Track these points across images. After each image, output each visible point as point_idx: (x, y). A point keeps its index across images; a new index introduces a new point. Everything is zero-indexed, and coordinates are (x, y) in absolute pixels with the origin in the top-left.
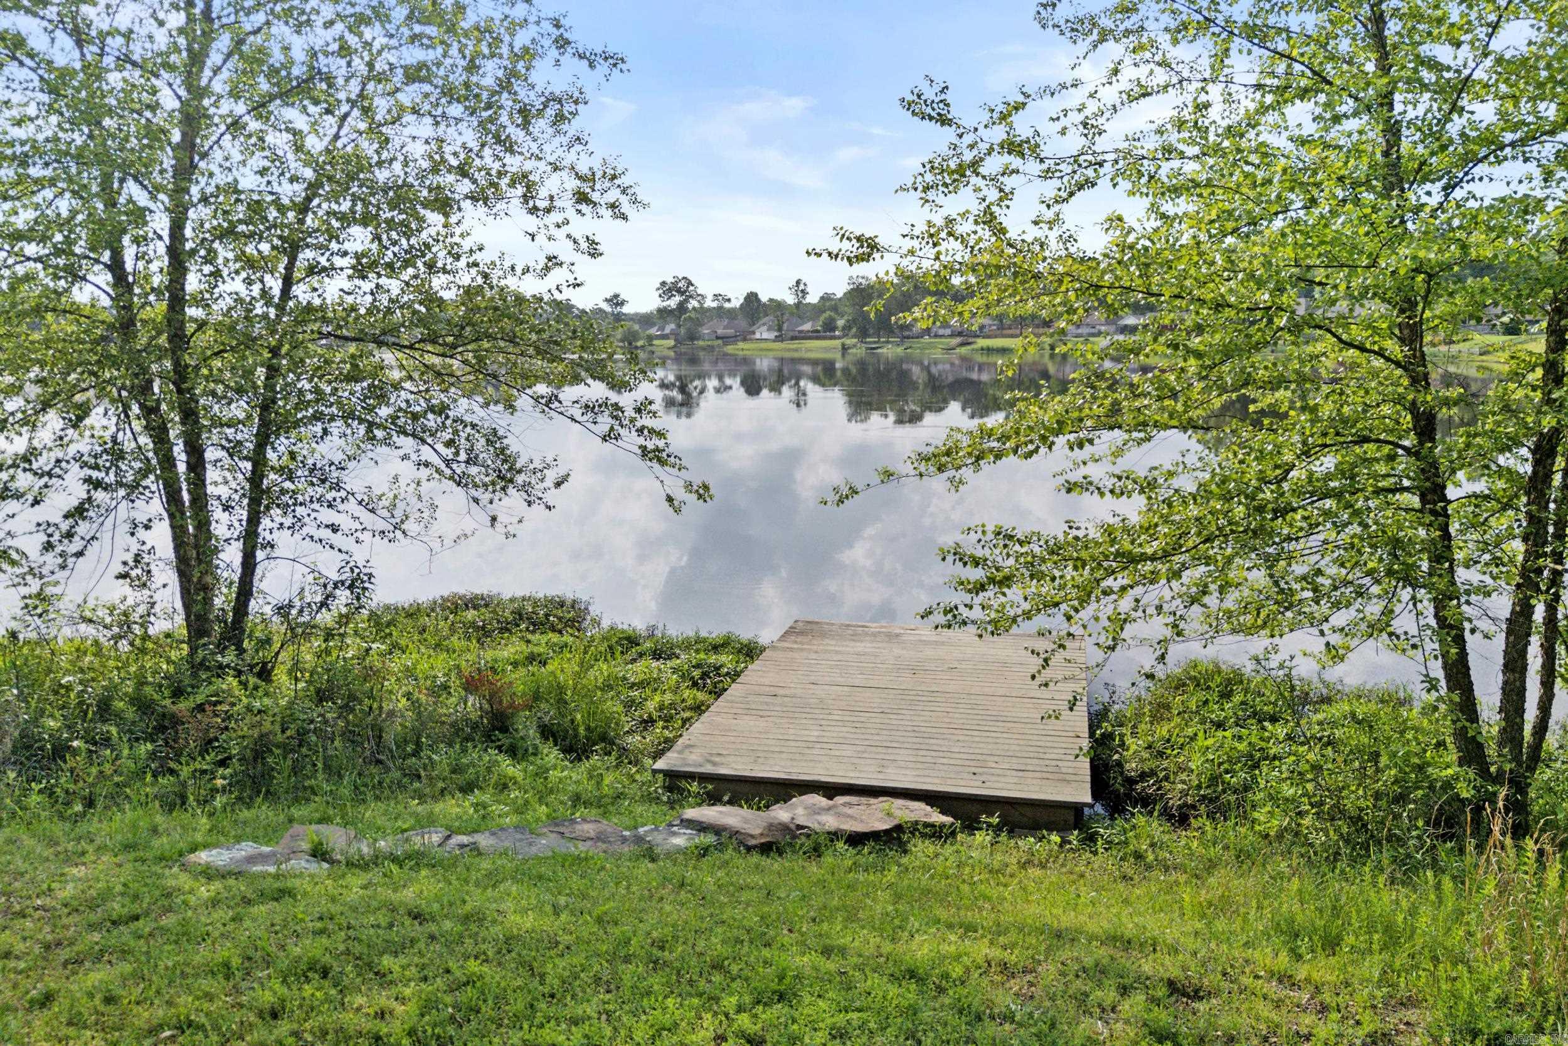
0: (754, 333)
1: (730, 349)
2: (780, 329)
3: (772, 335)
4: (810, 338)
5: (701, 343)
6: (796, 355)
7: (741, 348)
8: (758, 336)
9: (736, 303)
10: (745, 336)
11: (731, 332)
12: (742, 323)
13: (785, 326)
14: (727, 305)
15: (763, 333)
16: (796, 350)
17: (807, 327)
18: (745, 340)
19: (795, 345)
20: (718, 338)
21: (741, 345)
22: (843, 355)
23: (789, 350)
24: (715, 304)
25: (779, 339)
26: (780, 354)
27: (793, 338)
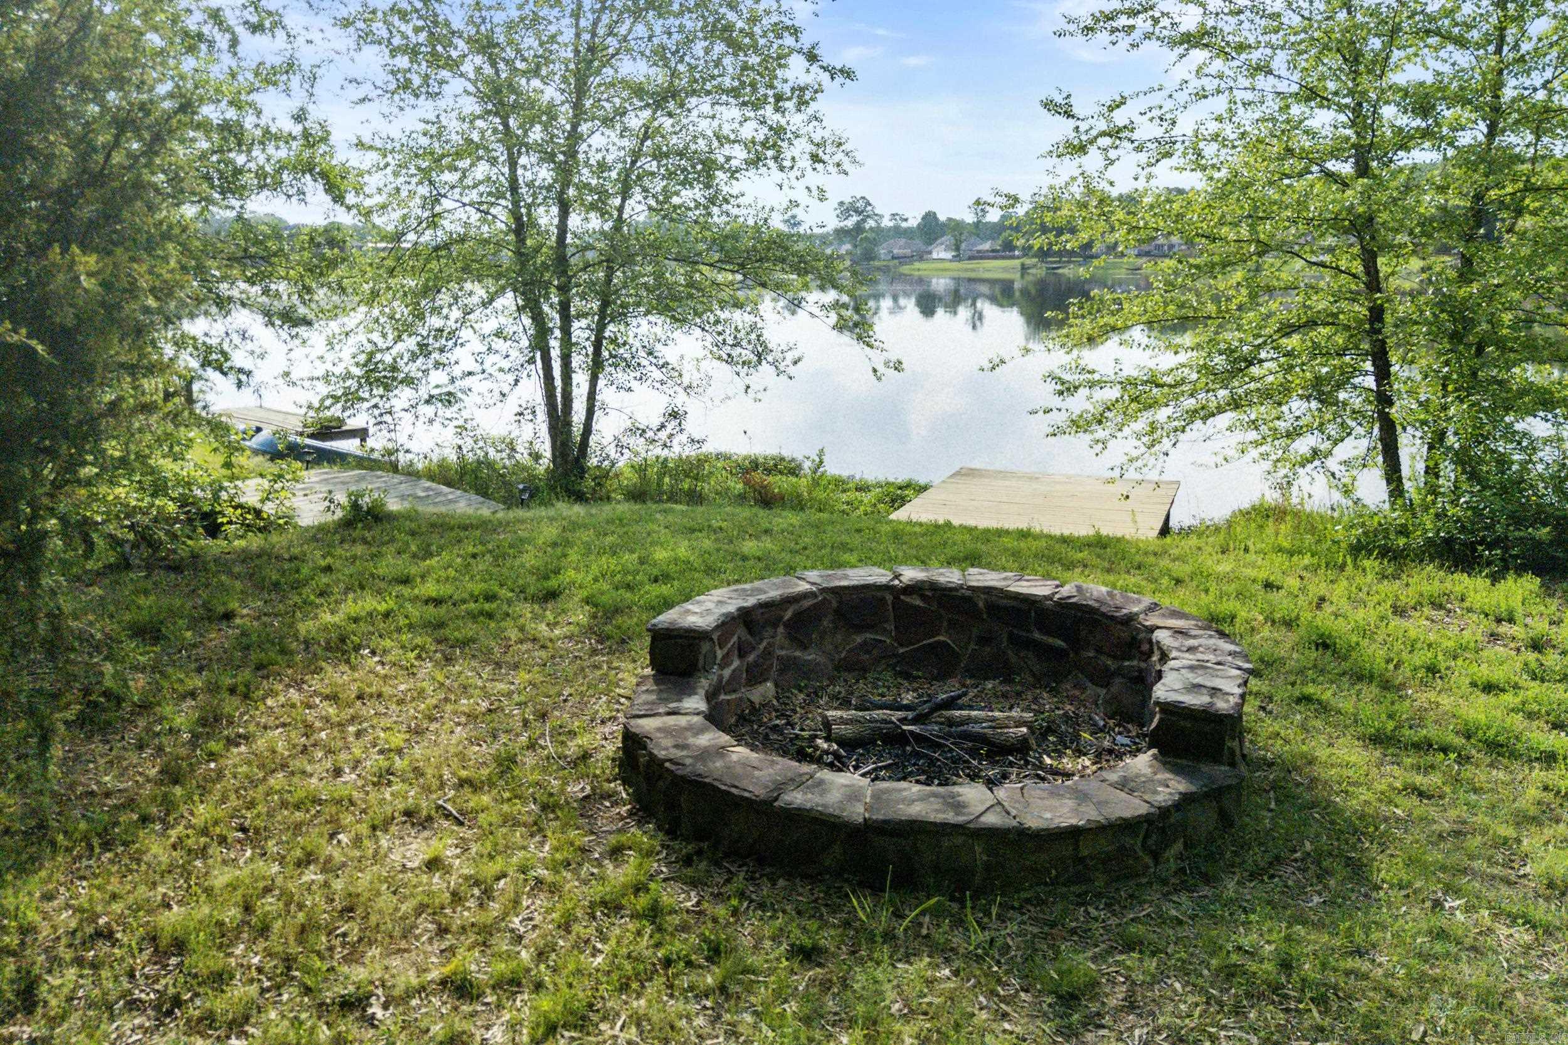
0: (930, 253)
1: (905, 269)
2: (957, 249)
3: (949, 255)
4: (988, 258)
5: (877, 263)
6: (973, 275)
7: (918, 268)
8: (935, 256)
9: (913, 222)
10: (921, 257)
11: (908, 252)
12: (918, 244)
13: (963, 246)
14: (904, 225)
15: (941, 253)
16: (973, 270)
17: (987, 246)
18: (921, 259)
19: (973, 264)
20: (894, 258)
21: (917, 265)
22: (1022, 276)
23: (966, 270)
24: (891, 224)
25: (957, 258)
26: (956, 274)
27: (971, 258)
